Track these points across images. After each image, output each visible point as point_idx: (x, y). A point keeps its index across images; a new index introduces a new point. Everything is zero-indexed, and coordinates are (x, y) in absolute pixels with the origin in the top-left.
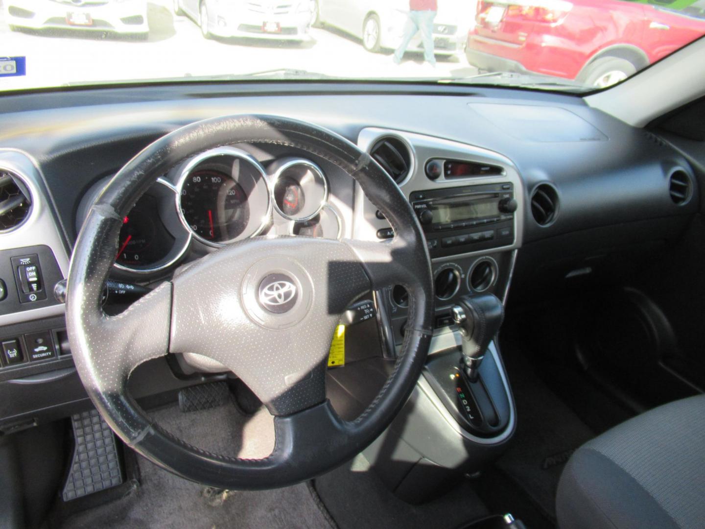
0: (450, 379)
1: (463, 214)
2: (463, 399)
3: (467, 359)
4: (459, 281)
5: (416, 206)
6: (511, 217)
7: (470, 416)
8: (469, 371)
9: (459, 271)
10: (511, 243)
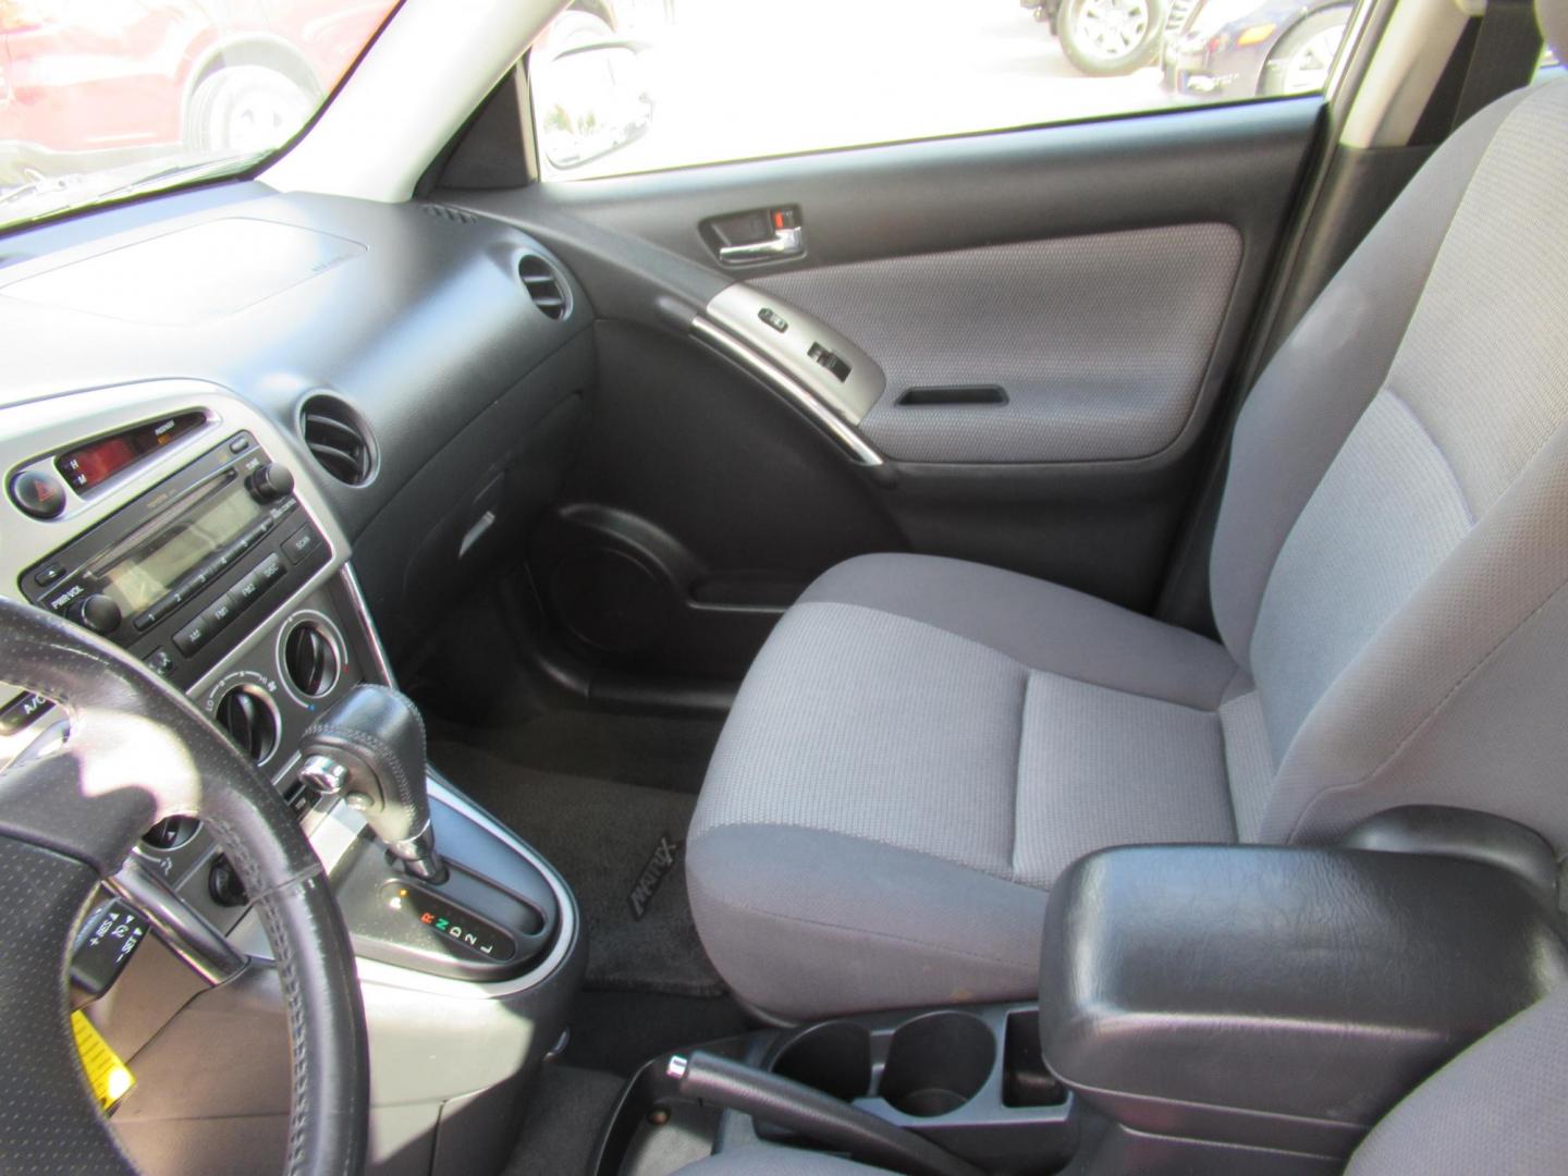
0: (393, 911)
1: (180, 556)
2: (448, 928)
3: (398, 846)
4: (271, 702)
5: (55, 604)
6: (292, 502)
7: (483, 949)
8: (421, 865)
9: (255, 681)
10: (327, 556)
